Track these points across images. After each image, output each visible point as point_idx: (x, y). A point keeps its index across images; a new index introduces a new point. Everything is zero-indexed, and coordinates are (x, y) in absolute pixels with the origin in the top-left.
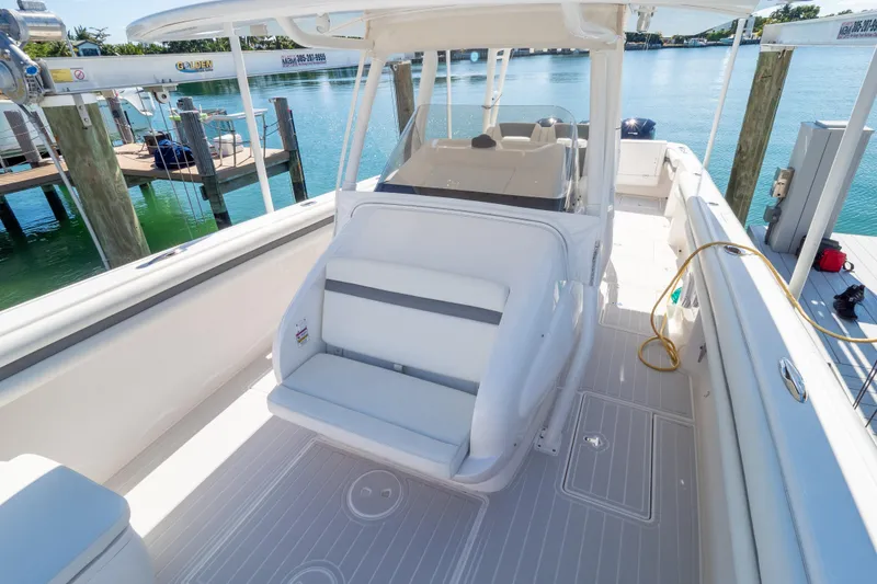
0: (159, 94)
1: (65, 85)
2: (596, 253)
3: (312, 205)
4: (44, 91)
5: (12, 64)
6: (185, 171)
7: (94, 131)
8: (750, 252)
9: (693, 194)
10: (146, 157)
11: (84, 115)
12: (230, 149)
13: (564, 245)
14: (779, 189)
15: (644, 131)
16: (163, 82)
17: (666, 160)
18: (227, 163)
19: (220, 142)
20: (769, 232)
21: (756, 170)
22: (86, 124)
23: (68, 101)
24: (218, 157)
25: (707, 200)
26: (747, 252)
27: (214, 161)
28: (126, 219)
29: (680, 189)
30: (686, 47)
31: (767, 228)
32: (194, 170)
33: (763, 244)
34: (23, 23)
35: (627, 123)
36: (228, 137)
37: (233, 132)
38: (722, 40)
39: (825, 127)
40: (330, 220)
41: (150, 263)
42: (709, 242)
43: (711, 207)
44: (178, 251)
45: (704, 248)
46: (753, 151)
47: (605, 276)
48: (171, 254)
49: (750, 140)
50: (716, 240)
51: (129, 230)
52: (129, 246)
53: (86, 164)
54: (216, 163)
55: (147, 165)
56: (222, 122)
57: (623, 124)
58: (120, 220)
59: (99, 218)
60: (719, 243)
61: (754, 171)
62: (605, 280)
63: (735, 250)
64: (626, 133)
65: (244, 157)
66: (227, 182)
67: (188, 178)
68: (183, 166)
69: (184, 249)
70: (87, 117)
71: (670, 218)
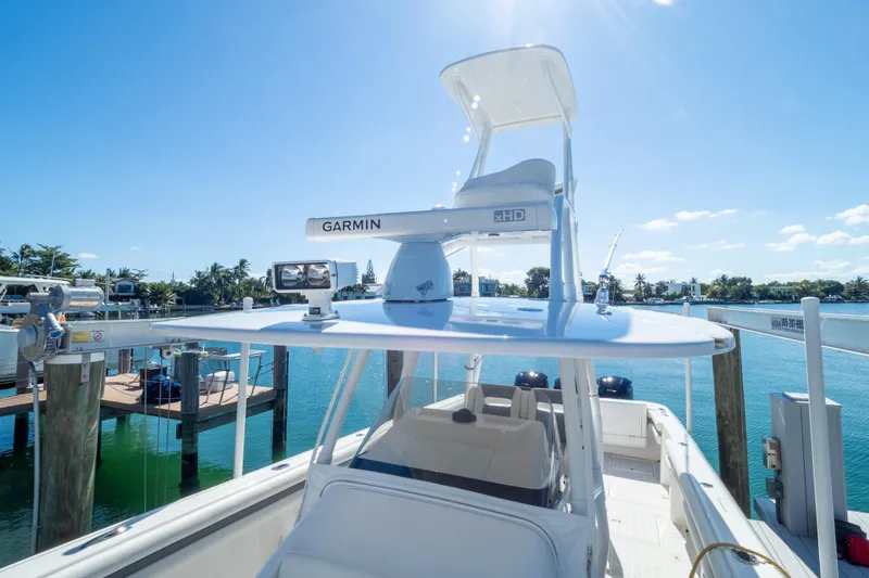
0: (165, 352)
1: (79, 346)
2: (589, 562)
3: (284, 470)
4: (58, 352)
5: (41, 329)
6: (165, 407)
7: (88, 384)
8: (763, 560)
9: (684, 471)
10: (135, 388)
11: (86, 372)
12: (220, 386)
13: (552, 550)
14: (772, 460)
15: (621, 389)
16: (173, 341)
17: (649, 421)
18: (212, 400)
19: (213, 379)
20: (779, 506)
21: (742, 436)
22: (83, 380)
23: (76, 359)
24: (206, 394)
25: (700, 480)
26: (759, 558)
27: (201, 397)
28: (81, 476)
29: (669, 458)
30: (646, 304)
31: (774, 501)
32: (176, 407)
33: (777, 524)
34: (69, 296)
35: (604, 380)
36: (221, 374)
37: (228, 371)
38: (676, 300)
39: (793, 400)
40: (300, 486)
41: (83, 547)
42: (713, 542)
43: (705, 489)
44: (121, 529)
45: (711, 548)
46: (733, 416)
47: (608, 566)
48: (110, 535)
49: (726, 405)
50: (721, 541)
51: (79, 492)
52: (70, 511)
54: (202, 399)
55: (131, 398)
56: (220, 361)
57: (600, 382)
58: (73, 480)
59: (52, 479)
60: (726, 545)
61: (740, 436)
62: (608, 573)
63: (745, 556)
64: (604, 391)
65: (230, 395)
66: (206, 421)
67: (165, 414)
68: (164, 402)
69: (128, 526)
70: (88, 374)
71: (666, 487)
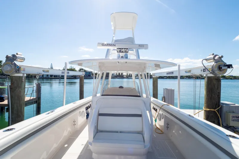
4: (18, 72)
5: (13, 66)
7: (24, 83)
23: (22, 75)
34: (18, 57)
41: (48, 113)
48: (52, 112)
49: (155, 92)
50: (164, 104)
53: (19, 91)
